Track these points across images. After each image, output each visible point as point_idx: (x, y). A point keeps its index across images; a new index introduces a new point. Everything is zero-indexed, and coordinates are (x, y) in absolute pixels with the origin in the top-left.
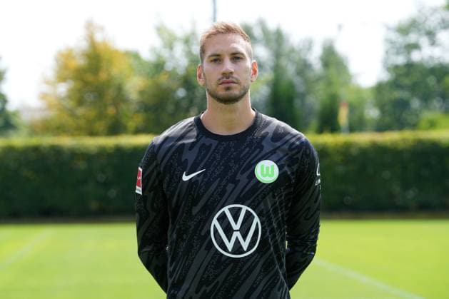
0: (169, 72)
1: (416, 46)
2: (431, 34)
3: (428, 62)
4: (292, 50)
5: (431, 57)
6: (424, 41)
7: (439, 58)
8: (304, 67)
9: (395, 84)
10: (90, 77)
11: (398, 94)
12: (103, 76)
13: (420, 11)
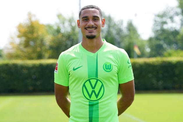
0: (62, 33)
1: (165, 23)
2: (171, 18)
3: (170, 29)
4: (115, 25)
5: (172, 28)
6: (169, 21)
7: (174, 28)
8: (119, 31)
9: (157, 38)
10: (30, 36)
11: (158, 42)
12: (35, 35)
13: (167, 8)
